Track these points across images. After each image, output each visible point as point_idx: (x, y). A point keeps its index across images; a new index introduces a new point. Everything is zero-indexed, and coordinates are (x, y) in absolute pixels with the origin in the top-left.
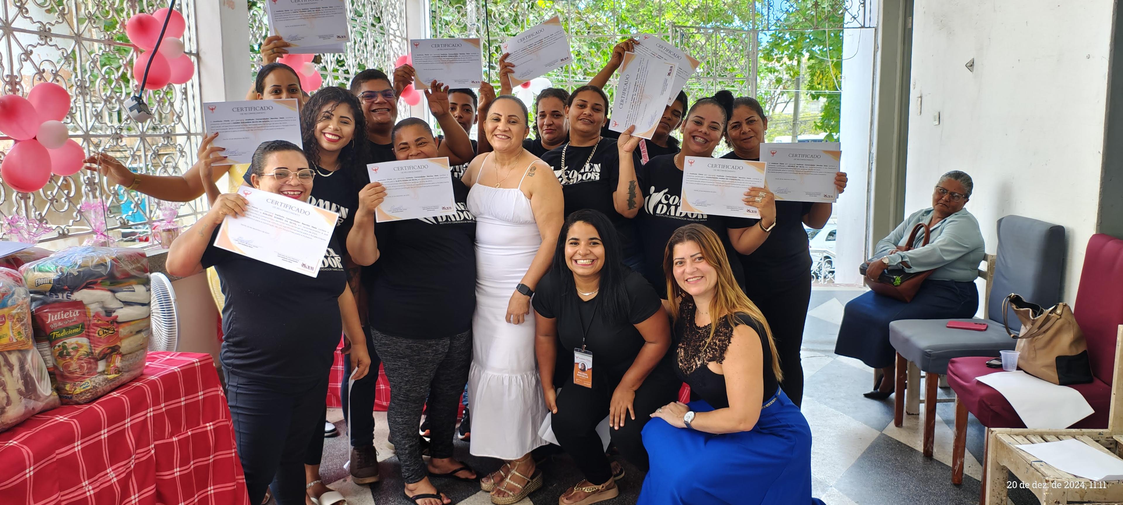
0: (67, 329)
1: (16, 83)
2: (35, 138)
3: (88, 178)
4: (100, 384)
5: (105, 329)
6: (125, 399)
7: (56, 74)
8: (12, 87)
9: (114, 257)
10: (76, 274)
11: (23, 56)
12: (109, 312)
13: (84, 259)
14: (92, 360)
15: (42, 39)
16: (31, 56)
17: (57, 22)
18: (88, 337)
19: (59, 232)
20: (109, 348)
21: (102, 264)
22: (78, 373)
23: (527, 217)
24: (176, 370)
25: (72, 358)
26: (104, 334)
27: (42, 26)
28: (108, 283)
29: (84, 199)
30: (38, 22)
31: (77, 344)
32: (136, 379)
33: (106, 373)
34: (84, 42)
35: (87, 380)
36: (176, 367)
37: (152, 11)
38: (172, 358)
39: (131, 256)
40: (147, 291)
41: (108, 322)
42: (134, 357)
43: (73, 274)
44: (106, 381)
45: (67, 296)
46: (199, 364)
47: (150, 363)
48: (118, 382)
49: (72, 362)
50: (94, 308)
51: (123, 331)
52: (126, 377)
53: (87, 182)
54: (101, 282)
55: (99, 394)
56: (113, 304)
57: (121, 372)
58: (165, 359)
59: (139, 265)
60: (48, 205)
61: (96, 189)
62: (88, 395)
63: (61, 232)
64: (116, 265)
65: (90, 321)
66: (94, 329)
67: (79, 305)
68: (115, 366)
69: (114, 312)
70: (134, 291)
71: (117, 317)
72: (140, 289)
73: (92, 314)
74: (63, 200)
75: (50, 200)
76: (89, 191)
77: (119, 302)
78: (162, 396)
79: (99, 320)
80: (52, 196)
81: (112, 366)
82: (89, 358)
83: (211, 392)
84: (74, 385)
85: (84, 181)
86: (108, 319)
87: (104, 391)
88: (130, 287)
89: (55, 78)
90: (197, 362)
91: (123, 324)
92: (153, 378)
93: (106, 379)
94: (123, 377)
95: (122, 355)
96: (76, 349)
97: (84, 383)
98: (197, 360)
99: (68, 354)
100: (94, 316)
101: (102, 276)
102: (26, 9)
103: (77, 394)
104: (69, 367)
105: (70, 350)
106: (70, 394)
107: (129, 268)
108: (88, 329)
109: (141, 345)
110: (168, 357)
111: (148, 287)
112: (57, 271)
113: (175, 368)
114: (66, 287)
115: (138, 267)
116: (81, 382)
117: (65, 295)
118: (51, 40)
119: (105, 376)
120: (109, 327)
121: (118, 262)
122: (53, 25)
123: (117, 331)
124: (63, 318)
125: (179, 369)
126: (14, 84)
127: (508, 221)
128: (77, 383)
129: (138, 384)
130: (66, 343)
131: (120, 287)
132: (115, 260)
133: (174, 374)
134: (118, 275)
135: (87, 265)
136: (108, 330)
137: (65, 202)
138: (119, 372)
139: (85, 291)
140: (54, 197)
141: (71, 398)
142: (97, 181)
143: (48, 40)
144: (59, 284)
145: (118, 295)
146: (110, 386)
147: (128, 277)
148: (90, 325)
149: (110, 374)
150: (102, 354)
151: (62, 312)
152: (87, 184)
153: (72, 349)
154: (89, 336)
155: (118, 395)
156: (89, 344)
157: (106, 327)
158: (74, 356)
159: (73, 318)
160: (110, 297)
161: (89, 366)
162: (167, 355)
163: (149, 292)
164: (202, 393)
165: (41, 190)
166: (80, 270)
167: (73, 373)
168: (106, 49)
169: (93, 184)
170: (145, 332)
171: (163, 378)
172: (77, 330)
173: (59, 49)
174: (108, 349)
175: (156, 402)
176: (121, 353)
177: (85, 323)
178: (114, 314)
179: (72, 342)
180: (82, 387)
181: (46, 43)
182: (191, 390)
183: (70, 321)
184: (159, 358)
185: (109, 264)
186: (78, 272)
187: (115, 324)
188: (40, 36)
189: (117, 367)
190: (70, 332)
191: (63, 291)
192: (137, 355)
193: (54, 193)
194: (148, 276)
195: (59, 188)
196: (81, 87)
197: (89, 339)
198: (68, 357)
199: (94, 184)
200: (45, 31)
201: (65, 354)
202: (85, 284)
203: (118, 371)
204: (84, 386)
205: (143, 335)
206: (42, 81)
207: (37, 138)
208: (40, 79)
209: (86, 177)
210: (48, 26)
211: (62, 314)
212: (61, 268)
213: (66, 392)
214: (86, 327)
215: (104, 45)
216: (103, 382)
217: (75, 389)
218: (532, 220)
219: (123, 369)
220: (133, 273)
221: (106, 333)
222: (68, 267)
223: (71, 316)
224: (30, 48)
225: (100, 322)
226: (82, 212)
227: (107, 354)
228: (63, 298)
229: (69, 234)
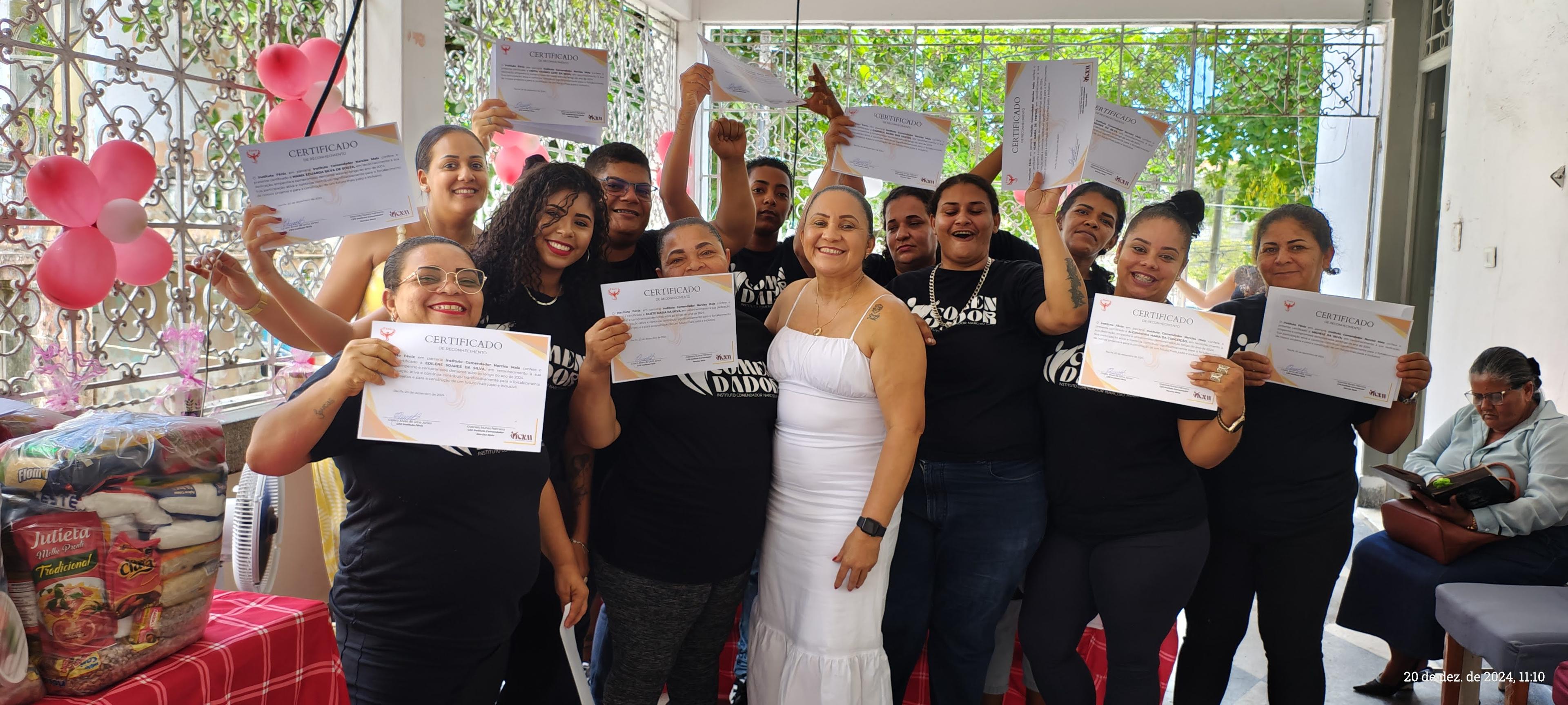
0: (67, 560)
1: (74, 139)
2: (95, 225)
3: (178, 291)
4: (117, 661)
5: (135, 563)
6: (161, 690)
7: (138, 128)
8: (67, 145)
9: (162, 433)
10: (88, 463)
11: (88, 98)
12: (145, 532)
13: (108, 436)
14: (106, 618)
15: (121, 73)
16: (100, 99)
17: (147, 48)
18: (102, 576)
19: (124, 373)
20: (139, 597)
21: (138, 448)
22: (78, 640)
23: (863, 386)
24: (261, 633)
25: (70, 614)
26: (132, 571)
27: (124, 53)
28: (148, 480)
29: (169, 323)
30: (118, 46)
31: (81, 588)
32: (187, 648)
33: (131, 640)
34: (187, 81)
35: (95, 654)
36: (261, 627)
37: (298, 43)
38: (259, 606)
39: (193, 433)
40: (219, 495)
41: (140, 549)
42: (185, 610)
43: (82, 463)
44: (130, 656)
45: (71, 502)
46: (303, 620)
47: (219, 615)
48: (152, 656)
49: (70, 620)
50: (117, 525)
51: (167, 565)
52: (168, 645)
53: (176, 297)
54: (133, 480)
55: (115, 678)
56: (153, 518)
57: (159, 638)
58: (248, 607)
59: (208, 449)
60: (111, 329)
61: (190, 307)
62: (93, 680)
63: (127, 373)
64: (164, 450)
65: (108, 547)
66: (115, 562)
67: (91, 518)
68: (148, 629)
69: (154, 532)
70: (195, 495)
71: (159, 540)
72: (205, 492)
73: (113, 536)
74: (135, 322)
75: (114, 322)
76: (178, 311)
77: (164, 514)
78: (229, 681)
79: (124, 547)
80: (117, 316)
81: (142, 627)
82: (102, 614)
83: (318, 668)
84: (70, 662)
85: (172, 295)
86: (143, 544)
87: (124, 673)
88: (188, 487)
89: (136, 135)
90: (299, 617)
91: (170, 555)
92: (217, 647)
93: (131, 652)
94: (161, 647)
95: (164, 609)
96: (79, 598)
97: (88, 658)
98: (301, 613)
99: (65, 605)
100: (116, 540)
101: (138, 468)
102: (99, 24)
103: (75, 679)
104: (64, 629)
105: (68, 599)
106: (62, 677)
107: (188, 455)
108: (104, 562)
109: (201, 589)
110: (253, 605)
111: (222, 487)
112: (56, 457)
113: (259, 629)
114: (70, 487)
115: (207, 452)
116: (83, 656)
117: (67, 500)
118: (135, 75)
119: (128, 647)
120: (142, 559)
121: (169, 445)
122: (141, 52)
123: (157, 567)
124: (60, 540)
125: (266, 631)
126: (70, 138)
127: (830, 391)
128: (76, 658)
129: (189, 659)
130: (61, 585)
131: (169, 488)
132: (164, 441)
133: (255, 640)
134: (166, 467)
135: (110, 447)
136: (140, 564)
137: (139, 326)
138: (155, 638)
139: (102, 494)
140: (120, 317)
141: (64, 684)
142: (192, 296)
143: (131, 74)
144: (57, 481)
145: (165, 502)
146: (137, 663)
147: (186, 470)
148: (107, 554)
149: (138, 643)
150: (125, 607)
151: (61, 530)
152: (176, 300)
153: (72, 596)
154: (104, 574)
155: (149, 680)
156: (103, 589)
157: (137, 560)
158: (72, 609)
159: (79, 540)
160: (149, 505)
161: (100, 628)
162: (253, 601)
163: (222, 497)
164: (302, 671)
165: (100, 304)
166: (99, 456)
167: (70, 640)
168: (222, 93)
169: (185, 300)
170: (209, 567)
171: (235, 648)
172: (82, 564)
173: (148, 90)
174: (137, 599)
175: (217, 693)
176: (161, 605)
177: (100, 551)
178: (153, 537)
179: (73, 583)
180: (84, 666)
181: (127, 79)
182: (284, 665)
183: (73, 547)
184: (238, 606)
185: (151, 448)
186: (92, 460)
187: (155, 554)
188: (119, 68)
189: (152, 630)
190: (71, 566)
191: (64, 493)
192: (191, 607)
193: (122, 312)
194: (222, 468)
195: (131, 304)
196: (179, 150)
197: (104, 579)
198: (63, 611)
199: (188, 300)
200: (128, 61)
201: (58, 605)
202: (103, 482)
203: (152, 636)
204: (88, 665)
205: (206, 571)
206: (116, 138)
207: (98, 225)
208: (113, 135)
209: (175, 289)
210: (132, 53)
211: (60, 534)
212: (64, 452)
213: (55, 673)
214: (100, 558)
215: (221, 88)
216: (122, 656)
217: (72, 669)
218: (871, 394)
219: (162, 632)
220: (195, 464)
221: (136, 569)
222: (76, 451)
223: (75, 538)
224: (99, 86)
225: (126, 550)
226: (164, 343)
227: (135, 607)
228: (63, 505)
229: (141, 376)
